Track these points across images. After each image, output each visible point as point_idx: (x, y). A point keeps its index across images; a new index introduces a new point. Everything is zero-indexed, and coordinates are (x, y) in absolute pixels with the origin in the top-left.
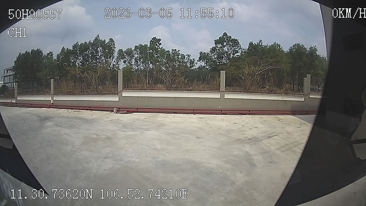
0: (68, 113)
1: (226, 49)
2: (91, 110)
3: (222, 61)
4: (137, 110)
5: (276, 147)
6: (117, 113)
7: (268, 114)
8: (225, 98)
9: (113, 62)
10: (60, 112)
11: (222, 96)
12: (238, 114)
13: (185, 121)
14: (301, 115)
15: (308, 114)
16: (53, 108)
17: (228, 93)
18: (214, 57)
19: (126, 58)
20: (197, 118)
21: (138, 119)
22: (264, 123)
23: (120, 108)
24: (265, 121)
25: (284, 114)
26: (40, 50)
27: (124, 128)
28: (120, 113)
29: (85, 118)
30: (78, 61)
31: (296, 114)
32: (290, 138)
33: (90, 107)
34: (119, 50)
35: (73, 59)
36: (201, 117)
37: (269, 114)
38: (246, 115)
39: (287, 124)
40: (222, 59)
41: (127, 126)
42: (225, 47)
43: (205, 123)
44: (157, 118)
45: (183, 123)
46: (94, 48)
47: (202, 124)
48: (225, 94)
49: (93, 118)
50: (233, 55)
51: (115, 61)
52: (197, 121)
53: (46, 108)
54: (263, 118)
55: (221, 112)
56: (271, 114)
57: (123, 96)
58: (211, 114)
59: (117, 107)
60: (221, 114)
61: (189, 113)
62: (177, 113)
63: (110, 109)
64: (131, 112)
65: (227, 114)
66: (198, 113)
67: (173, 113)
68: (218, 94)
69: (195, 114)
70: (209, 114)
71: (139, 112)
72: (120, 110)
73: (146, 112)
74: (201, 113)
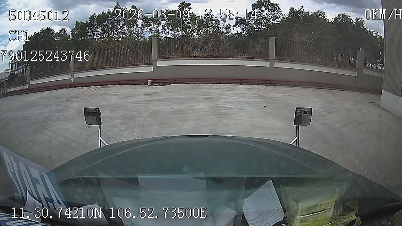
1: (265, 14)
2: (120, 84)
3: (261, 27)
4: (176, 80)
6: (151, 85)
8: (275, 67)
10: (84, 90)
11: (272, 65)
12: (289, 85)
14: (353, 91)
16: (74, 87)
17: (278, 62)
19: (152, 26)
20: (246, 89)
23: (155, 80)
28: (155, 86)
29: (116, 93)
30: (97, 34)
31: (348, 90)
33: (119, 81)
36: (249, 87)
40: (261, 25)
42: (264, 12)
48: (275, 63)
49: (125, 93)
50: (273, 21)
55: (271, 82)
57: (158, 65)
58: (260, 85)
59: (152, 79)
60: (270, 85)
61: (235, 83)
62: (222, 83)
63: (143, 82)
64: (168, 83)
65: (277, 85)
66: (246, 83)
67: (217, 84)
68: (267, 62)
69: (242, 84)
70: (257, 84)
71: (177, 83)
72: (155, 82)
73: (186, 83)
74: (248, 84)
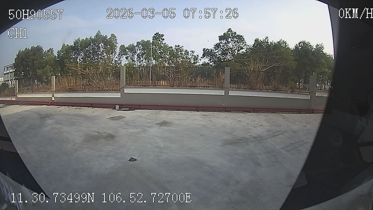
0: (69, 111)
1: (230, 45)
2: (92, 107)
3: (227, 57)
4: (140, 106)
5: (281, 146)
6: (119, 110)
7: (273, 112)
8: (229, 95)
9: (115, 57)
10: (61, 109)
11: (227, 93)
12: (243, 111)
13: (189, 118)
14: (306, 113)
15: (314, 113)
16: (54, 105)
17: (232, 90)
18: (218, 53)
19: (128, 54)
20: (201, 115)
21: (140, 117)
22: (269, 122)
23: (122, 105)
24: (270, 119)
25: (289, 113)
26: (40, 46)
27: (126, 125)
28: (122, 110)
29: (87, 115)
30: (80, 57)
31: (301, 113)
32: (296, 137)
33: (91, 104)
34: (121, 46)
35: (74, 55)
36: (204, 114)
37: (275, 112)
38: (250, 112)
39: (293, 123)
40: (227, 55)
41: (129, 124)
42: (230, 43)
43: (209, 121)
44: (160, 115)
45: (186, 120)
46: (95, 45)
47: (206, 121)
48: (230, 91)
49: (95, 115)
50: (238, 52)
51: (117, 57)
52: (201, 119)
53: (47, 105)
54: (268, 116)
55: (226, 109)
56: (276, 112)
57: (125, 92)
58: (215, 112)
59: (119, 104)
60: (225, 111)
61: (192, 110)
62: (181, 110)
63: (112, 106)
64: (133, 109)
65: (232, 111)
66: (202, 110)
67: (176, 110)
68: (222, 91)
69: (199, 111)
70: (213, 111)
71: (141, 109)
72: (122, 107)
73: (149, 109)
74: (205, 110)
